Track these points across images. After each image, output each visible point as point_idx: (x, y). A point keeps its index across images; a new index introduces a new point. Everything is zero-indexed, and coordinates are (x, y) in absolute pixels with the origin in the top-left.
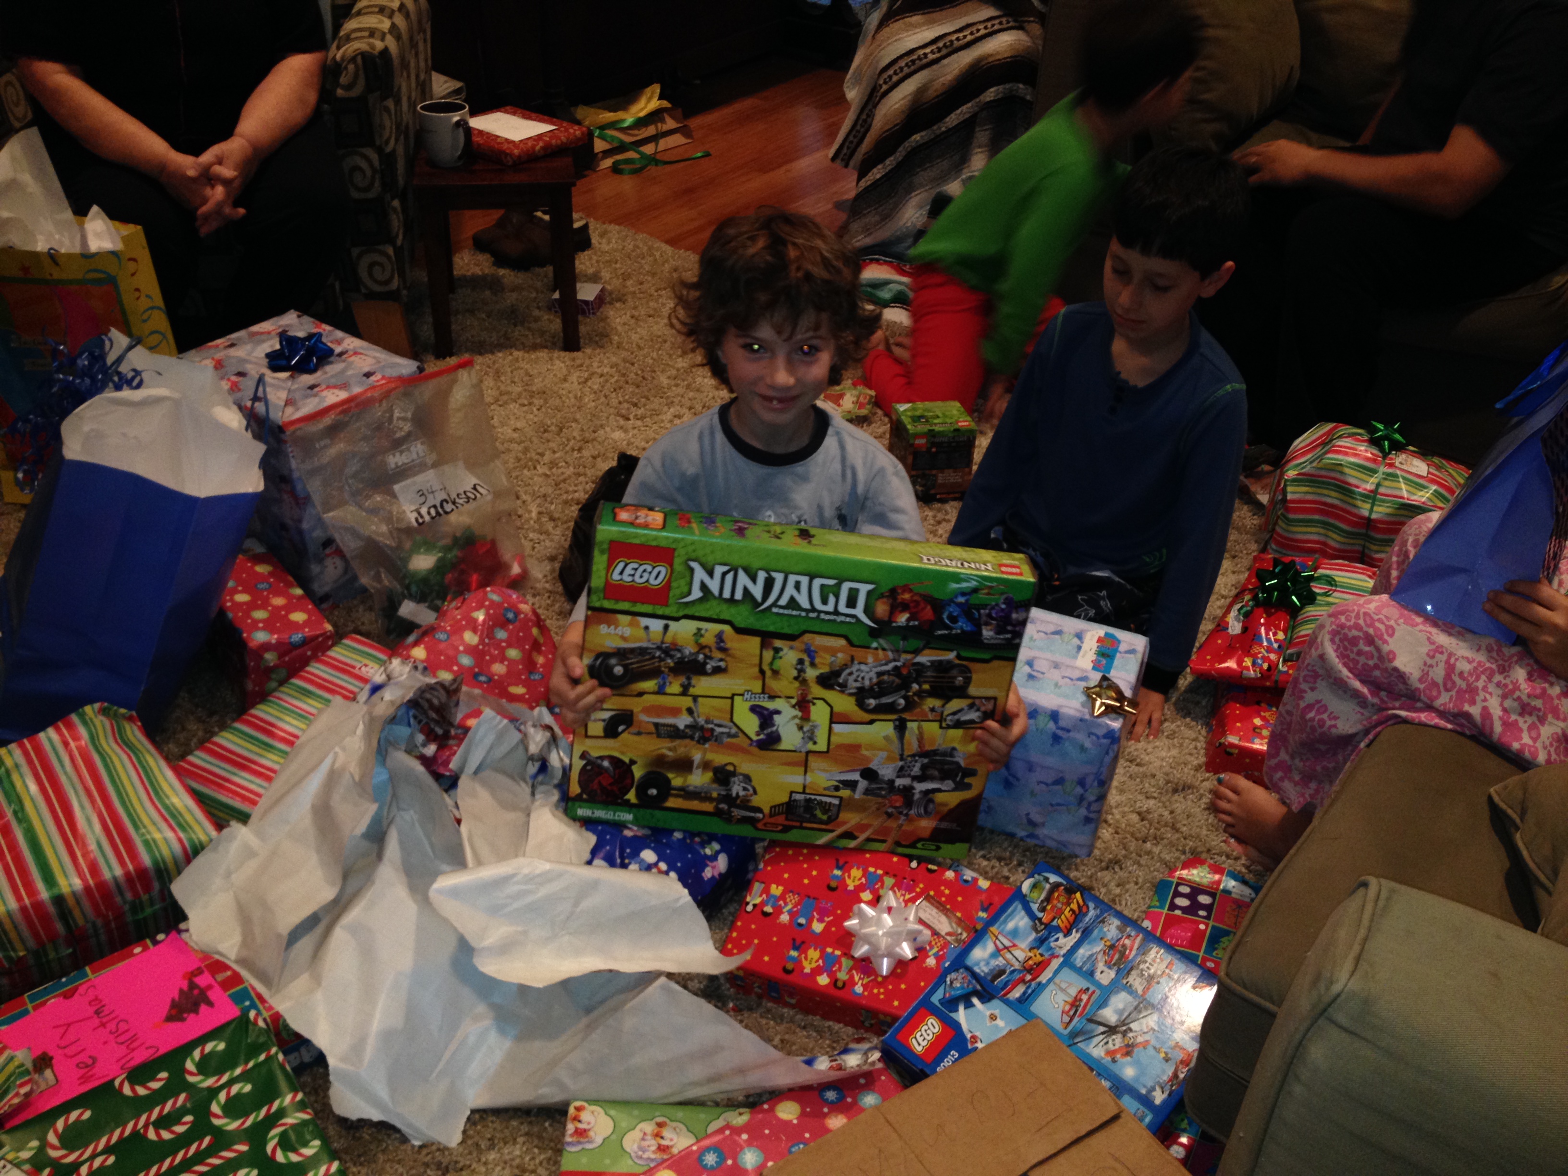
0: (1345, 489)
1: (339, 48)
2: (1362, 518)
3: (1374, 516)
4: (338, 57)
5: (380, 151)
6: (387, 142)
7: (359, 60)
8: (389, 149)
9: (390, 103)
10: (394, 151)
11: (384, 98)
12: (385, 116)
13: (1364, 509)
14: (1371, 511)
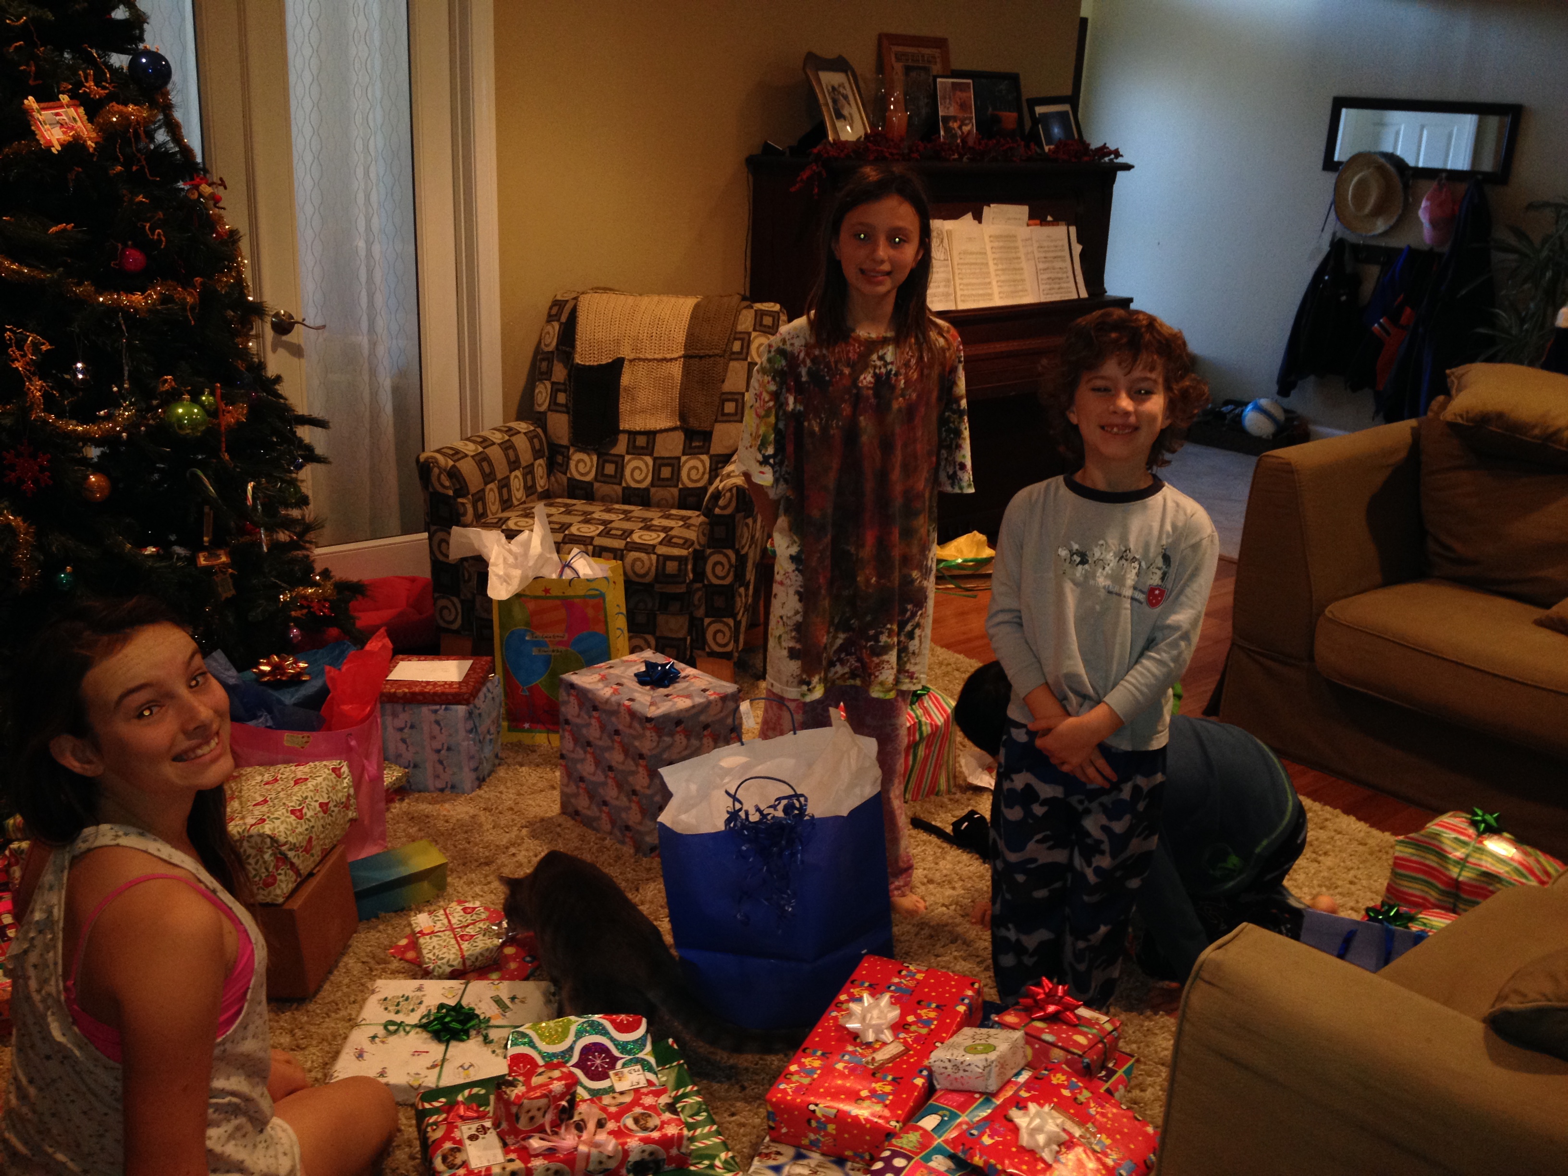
0: (1442, 855)
1: (721, 481)
2: (1451, 879)
3: (1461, 879)
4: (720, 487)
5: (737, 552)
6: (743, 547)
7: (734, 490)
8: (743, 552)
9: (750, 521)
10: (747, 553)
11: (746, 517)
12: (745, 529)
13: (1454, 872)
14: (1459, 875)
